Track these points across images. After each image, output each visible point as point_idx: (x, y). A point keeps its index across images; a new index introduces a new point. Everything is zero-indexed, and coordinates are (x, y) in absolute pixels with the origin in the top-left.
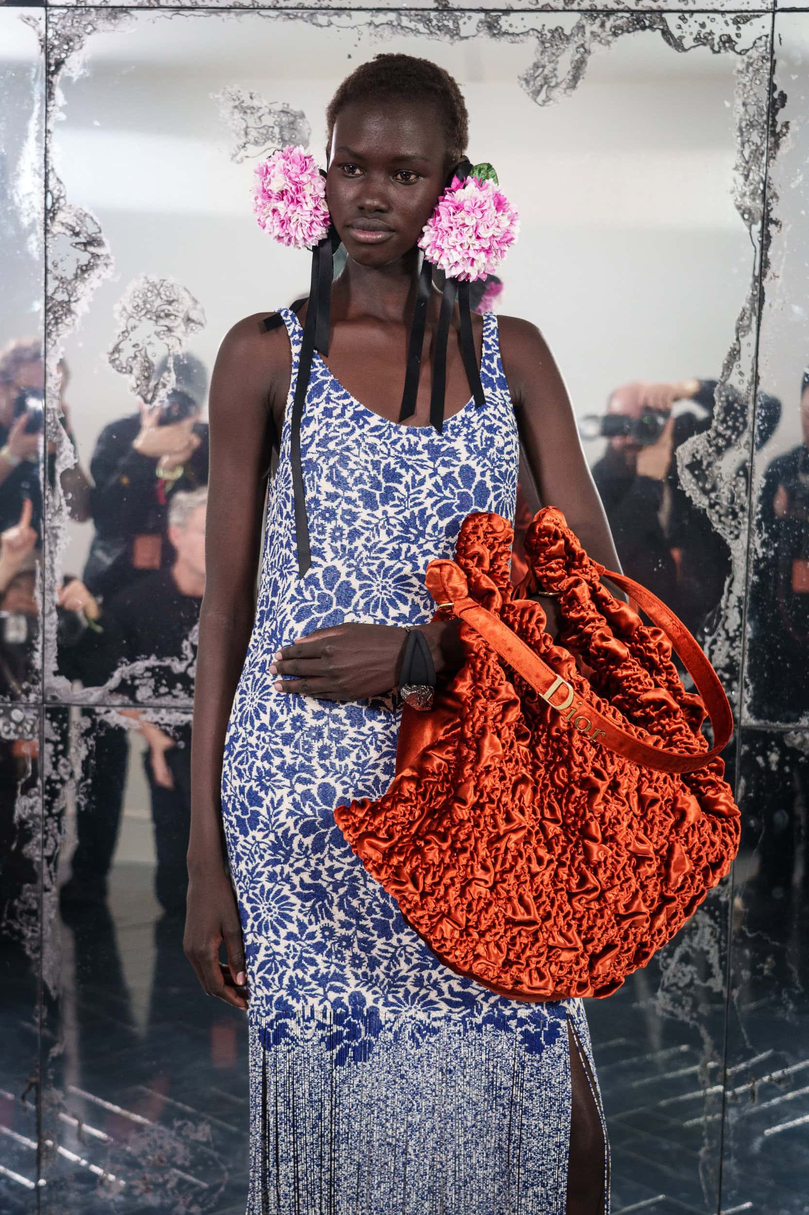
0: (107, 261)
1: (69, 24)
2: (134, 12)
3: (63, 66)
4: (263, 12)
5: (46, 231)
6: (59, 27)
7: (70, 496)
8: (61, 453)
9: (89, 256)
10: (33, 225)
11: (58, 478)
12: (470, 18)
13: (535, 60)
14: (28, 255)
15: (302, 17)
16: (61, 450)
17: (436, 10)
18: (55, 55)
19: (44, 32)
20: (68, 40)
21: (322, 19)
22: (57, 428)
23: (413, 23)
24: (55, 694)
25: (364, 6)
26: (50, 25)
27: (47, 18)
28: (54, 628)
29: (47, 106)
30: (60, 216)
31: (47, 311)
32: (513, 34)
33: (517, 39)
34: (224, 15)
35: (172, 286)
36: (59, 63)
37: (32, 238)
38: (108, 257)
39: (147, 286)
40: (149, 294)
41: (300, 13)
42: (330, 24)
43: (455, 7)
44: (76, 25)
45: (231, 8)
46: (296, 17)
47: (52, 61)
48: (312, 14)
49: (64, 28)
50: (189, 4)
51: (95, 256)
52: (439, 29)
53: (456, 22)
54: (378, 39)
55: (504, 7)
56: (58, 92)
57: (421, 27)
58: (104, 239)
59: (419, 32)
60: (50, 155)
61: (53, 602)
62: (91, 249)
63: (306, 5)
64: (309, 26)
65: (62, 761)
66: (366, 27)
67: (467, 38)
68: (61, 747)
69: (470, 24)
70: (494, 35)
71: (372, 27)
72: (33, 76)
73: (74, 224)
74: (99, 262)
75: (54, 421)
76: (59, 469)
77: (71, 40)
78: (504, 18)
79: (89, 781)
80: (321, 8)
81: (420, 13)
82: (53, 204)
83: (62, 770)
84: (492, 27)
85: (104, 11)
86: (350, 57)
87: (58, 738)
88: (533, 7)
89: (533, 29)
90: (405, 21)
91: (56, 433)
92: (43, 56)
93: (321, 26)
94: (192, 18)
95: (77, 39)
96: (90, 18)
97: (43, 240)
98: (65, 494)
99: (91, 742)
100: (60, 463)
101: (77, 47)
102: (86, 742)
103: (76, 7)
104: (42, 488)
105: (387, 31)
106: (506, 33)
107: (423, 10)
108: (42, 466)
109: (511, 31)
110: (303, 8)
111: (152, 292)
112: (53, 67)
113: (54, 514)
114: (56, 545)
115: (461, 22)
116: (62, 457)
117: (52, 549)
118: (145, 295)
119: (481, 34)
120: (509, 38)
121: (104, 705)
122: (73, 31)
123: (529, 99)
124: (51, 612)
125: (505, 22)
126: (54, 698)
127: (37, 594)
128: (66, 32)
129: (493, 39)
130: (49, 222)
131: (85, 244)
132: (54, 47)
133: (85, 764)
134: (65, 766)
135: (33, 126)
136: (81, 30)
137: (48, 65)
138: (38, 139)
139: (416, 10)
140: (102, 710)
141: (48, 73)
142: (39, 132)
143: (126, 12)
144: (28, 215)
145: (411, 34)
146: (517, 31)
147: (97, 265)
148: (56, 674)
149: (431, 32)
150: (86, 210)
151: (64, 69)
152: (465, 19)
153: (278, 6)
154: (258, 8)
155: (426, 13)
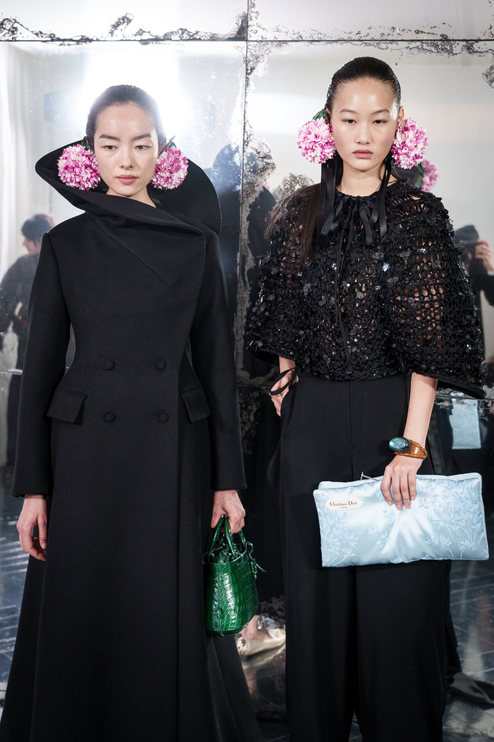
0: (273, 166)
1: (258, 50)
2: (290, 43)
3: (254, 70)
4: (353, 42)
5: (244, 151)
6: (253, 51)
7: (252, 282)
8: (248, 261)
9: (265, 164)
10: (237, 148)
11: (246, 273)
12: (458, 44)
13: (491, 65)
14: (235, 163)
15: (373, 45)
16: (248, 259)
17: (441, 40)
18: (251, 65)
19: (246, 54)
20: (257, 57)
21: (383, 45)
22: (246, 248)
23: (429, 47)
24: (242, 380)
25: (405, 39)
26: (248, 50)
27: (247, 47)
28: (242, 346)
29: (246, 90)
30: (251, 144)
31: (243, 191)
32: (480, 52)
33: (482, 54)
34: (334, 44)
35: (305, 179)
36: (252, 69)
37: (237, 155)
38: (273, 164)
39: (292, 178)
40: (293, 183)
41: (372, 42)
42: (387, 48)
43: (451, 39)
44: (261, 50)
45: (338, 41)
46: (370, 45)
47: (249, 68)
48: (378, 43)
49: (255, 51)
50: (317, 39)
51: (268, 164)
52: (442, 50)
53: (451, 46)
54: (411, 55)
55: (476, 39)
56: (251, 83)
57: (433, 49)
58: (272, 156)
59: (432, 52)
60: (246, 114)
61: (242, 334)
62: (265, 160)
63: (375, 39)
64: (377, 49)
65: (245, 413)
66: (405, 49)
67: (456, 54)
68: (244, 406)
69: (458, 48)
70: (470, 53)
71: (408, 49)
72: (239, 75)
73: (257, 148)
74: (269, 167)
75: (245, 245)
76: (247, 268)
77: (259, 58)
78: (476, 44)
79: (257, 423)
80: (383, 40)
81: (433, 42)
82: (248, 138)
83: (244, 417)
84: (469, 49)
85: (275, 42)
86: (396, 64)
87: (243, 401)
88: (491, 38)
89: (490, 50)
90: (425, 46)
91: (245, 251)
92: (245, 64)
93: (383, 49)
94: (318, 46)
95: (261, 57)
96: (268, 46)
97: (242, 155)
98: (249, 281)
99: (259, 404)
100: (247, 266)
101: (261, 60)
102: (256, 404)
103: (262, 41)
104: (238, 277)
105: (416, 51)
106: (477, 52)
107: (435, 40)
108: (238, 267)
109: (479, 50)
110: (374, 40)
111: (294, 181)
112: (249, 71)
113: (243, 291)
114: (244, 306)
115: (453, 46)
116: (248, 263)
117: (242, 308)
118: (291, 183)
119: (464, 52)
120: (478, 54)
121: (266, 386)
122: (260, 53)
123: (487, 85)
124: (241, 339)
125: (476, 46)
126: (241, 381)
127: (234, 330)
128: (256, 53)
129: (470, 55)
130: (245, 147)
131: (262, 158)
132: (250, 61)
133: (256, 415)
134: (245, 415)
135: (239, 100)
136: (264, 53)
137: (247, 70)
138: (241, 106)
139: (431, 40)
140: (265, 388)
141: (247, 74)
142: (242, 103)
143: (286, 43)
144: (235, 144)
145: (428, 53)
146: (482, 51)
147: (268, 168)
148: (242, 369)
149: (438, 52)
150: (264, 141)
151: (254, 71)
152: (456, 45)
153: (361, 39)
154: (351, 40)
155: (436, 42)
